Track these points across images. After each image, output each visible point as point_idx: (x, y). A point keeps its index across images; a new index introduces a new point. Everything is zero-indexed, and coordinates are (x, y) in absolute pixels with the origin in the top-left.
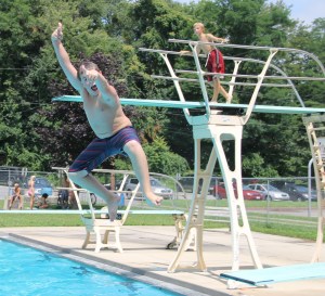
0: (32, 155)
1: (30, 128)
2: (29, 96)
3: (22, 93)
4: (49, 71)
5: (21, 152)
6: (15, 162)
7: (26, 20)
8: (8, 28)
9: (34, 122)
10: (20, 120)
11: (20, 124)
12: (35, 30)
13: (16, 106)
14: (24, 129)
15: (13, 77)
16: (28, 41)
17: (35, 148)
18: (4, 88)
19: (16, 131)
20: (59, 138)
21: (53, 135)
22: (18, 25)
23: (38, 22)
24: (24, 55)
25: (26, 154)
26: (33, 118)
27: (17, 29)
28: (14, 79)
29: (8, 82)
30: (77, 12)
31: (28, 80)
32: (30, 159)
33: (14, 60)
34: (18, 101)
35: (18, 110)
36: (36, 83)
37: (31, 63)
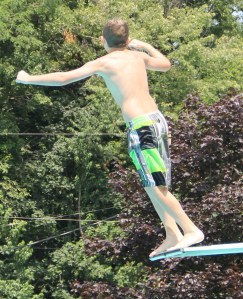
1: (54, 283)
3: (36, 193)
4: (106, 139)
7: (51, 15)
8: (7, 35)
9: (68, 272)
10: (30, 262)
11: (29, 272)
12: (70, 40)
13: (19, 224)
14: (38, 283)
15: (15, 152)
22: (30, 28)
23: (78, 19)
26: (61, 255)
28: (17, 159)
31: (52, 161)
33: (17, 112)
34: (26, 214)
35: (25, 236)
36: (71, 168)
37: (57, 118)
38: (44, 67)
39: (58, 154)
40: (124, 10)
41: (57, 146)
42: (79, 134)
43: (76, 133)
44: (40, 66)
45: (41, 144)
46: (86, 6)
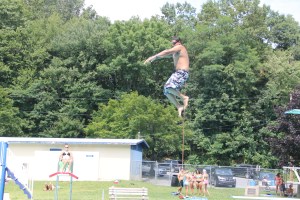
0: (262, 156)
1: (260, 138)
2: (258, 116)
3: (254, 114)
4: (273, 99)
5: (254, 155)
6: (250, 161)
7: (256, 65)
8: (243, 71)
9: (264, 135)
10: (253, 132)
11: (253, 135)
12: (262, 72)
13: (249, 123)
14: (255, 138)
15: (247, 103)
16: (257, 79)
17: (264, 152)
18: (241, 111)
19: (250, 140)
20: (284, 144)
21: (279, 143)
22: (250, 69)
23: (264, 66)
24: (255, 88)
25: (258, 156)
26: (262, 131)
27: (250, 72)
28: (248, 105)
29: (243, 107)
30: (292, 58)
31: (258, 105)
32: (261, 160)
33: (248, 92)
34: (251, 120)
35: (251, 125)
36: (263, 107)
37: (259, 93)
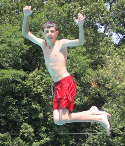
38: (81, 100)
39: (89, 144)
40: (122, 70)
41: (88, 140)
42: (100, 133)
43: (98, 133)
44: (79, 99)
45: (80, 139)
46: (102, 68)
